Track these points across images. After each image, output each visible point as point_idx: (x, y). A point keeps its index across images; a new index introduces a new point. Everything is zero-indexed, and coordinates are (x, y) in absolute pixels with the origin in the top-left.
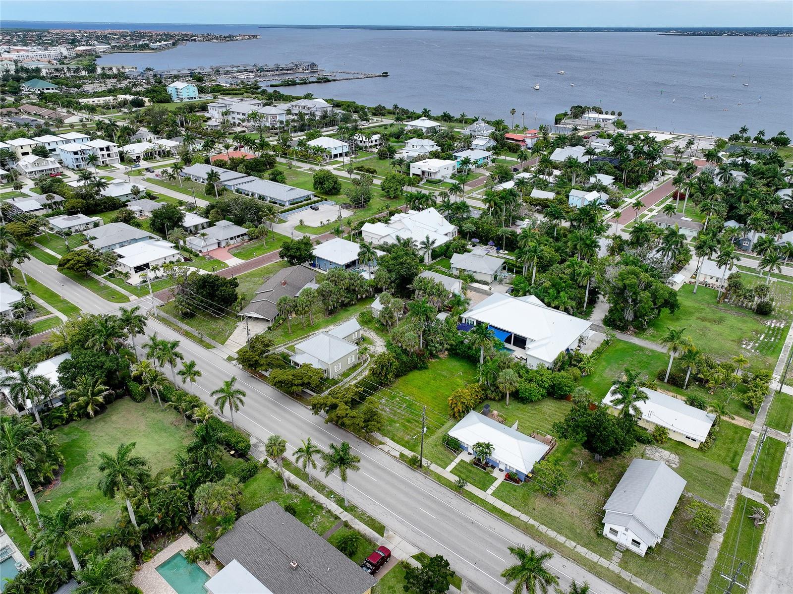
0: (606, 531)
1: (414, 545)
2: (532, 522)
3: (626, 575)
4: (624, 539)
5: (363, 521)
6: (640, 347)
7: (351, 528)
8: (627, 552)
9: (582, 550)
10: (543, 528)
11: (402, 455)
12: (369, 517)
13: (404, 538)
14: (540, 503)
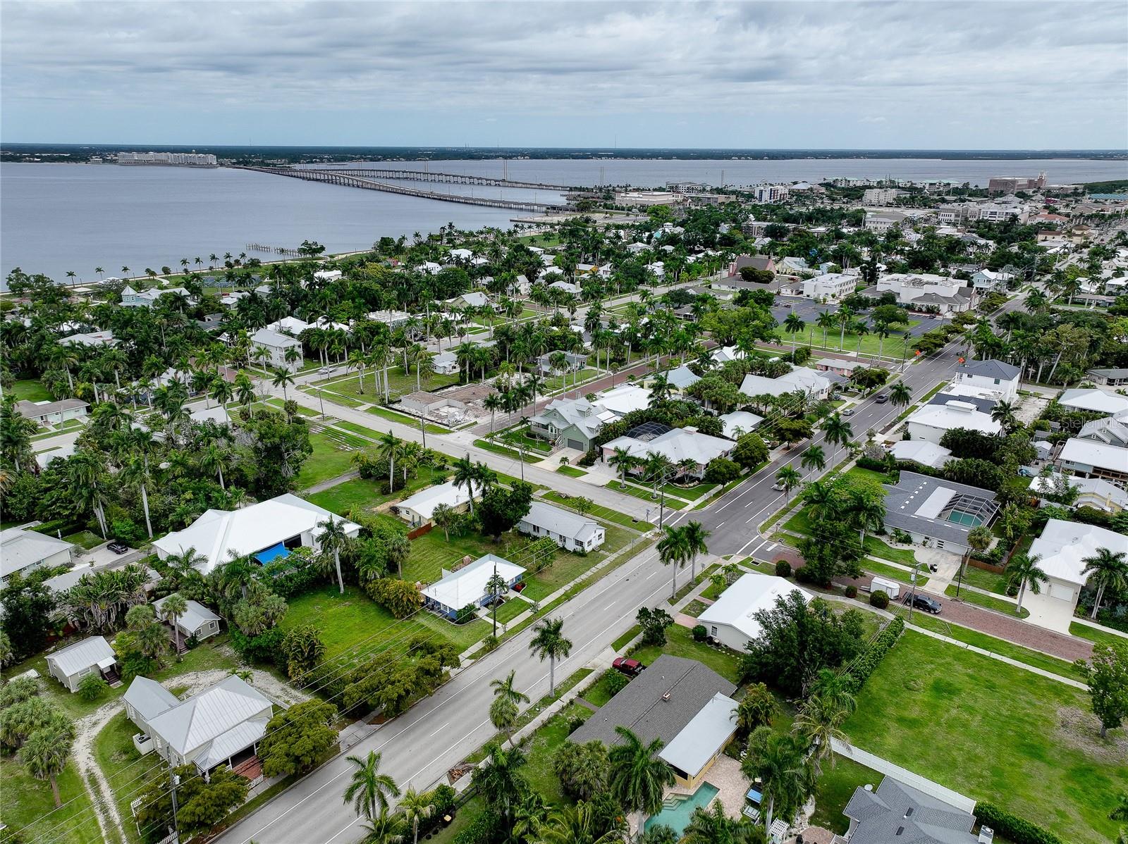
0: (588, 549)
1: (603, 650)
2: (572, 584)
3: (621, 552)
4: (596, 543)
5: (573, 685)
6: (323, 492)
7: (585, 691)
8: (602, 547)
9: (600, 566)
10: (578, 580)
11: (470, 658)
12: (569, 679)
13: (594, 657)
14: (548, 578)
